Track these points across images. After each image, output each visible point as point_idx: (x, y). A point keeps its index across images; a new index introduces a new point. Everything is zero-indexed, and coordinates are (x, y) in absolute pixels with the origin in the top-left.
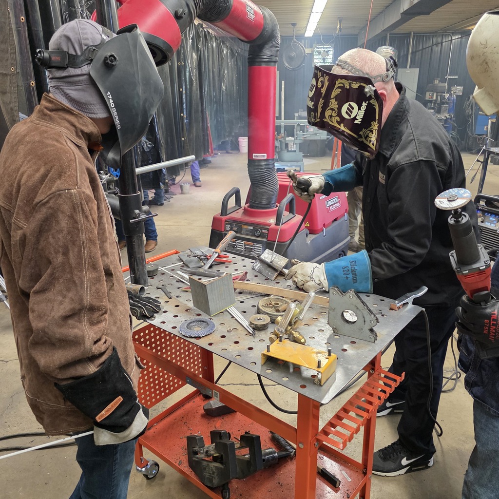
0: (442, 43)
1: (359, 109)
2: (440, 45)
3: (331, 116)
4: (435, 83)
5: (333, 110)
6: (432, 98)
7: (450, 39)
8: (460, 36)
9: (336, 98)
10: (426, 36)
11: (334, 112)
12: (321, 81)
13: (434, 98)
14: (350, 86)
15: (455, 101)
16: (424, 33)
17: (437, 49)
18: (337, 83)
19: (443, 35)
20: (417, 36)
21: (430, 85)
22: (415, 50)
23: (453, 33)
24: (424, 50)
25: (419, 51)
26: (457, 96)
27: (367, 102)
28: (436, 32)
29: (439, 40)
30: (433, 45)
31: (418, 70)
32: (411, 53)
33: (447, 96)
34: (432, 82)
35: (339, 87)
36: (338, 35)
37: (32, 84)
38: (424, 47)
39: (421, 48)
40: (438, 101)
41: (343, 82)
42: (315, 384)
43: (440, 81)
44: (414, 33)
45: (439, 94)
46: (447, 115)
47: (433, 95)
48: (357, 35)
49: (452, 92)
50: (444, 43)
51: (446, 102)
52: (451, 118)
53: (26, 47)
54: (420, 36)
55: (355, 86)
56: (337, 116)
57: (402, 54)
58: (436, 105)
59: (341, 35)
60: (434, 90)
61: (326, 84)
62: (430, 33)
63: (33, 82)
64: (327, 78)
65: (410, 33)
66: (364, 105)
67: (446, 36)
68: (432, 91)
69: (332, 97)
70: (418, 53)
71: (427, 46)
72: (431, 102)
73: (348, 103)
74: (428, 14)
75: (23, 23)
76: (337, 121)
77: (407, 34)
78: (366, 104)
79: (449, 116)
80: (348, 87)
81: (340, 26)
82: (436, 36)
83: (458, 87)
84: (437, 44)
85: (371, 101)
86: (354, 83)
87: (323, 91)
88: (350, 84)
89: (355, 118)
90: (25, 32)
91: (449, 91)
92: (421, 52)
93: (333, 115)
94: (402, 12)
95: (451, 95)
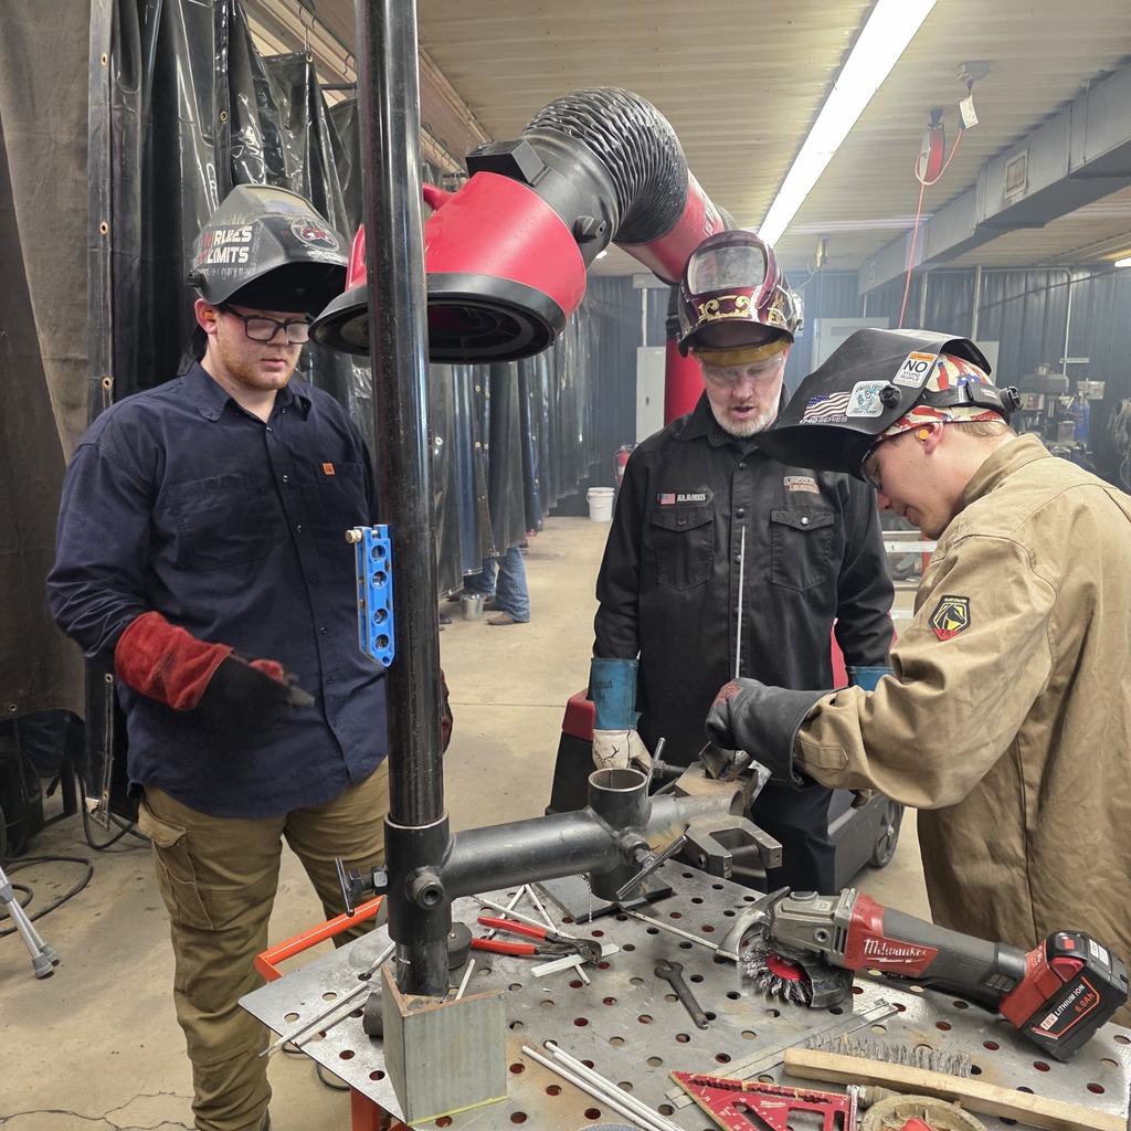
0: (1048, 288)
2: (1043, 293)
4: (1040, 373)
6: (1036, 405)
7: (1065, 279)
8: (1088, 275)
10: (1011, 274)
13: (1041, 407)
15: (1088, 414)
17: (1038, 301)
19: (1048, 271)
20: (990, 275)
21: (1028, 377)
22: (986, 303)
23: (1071, 268)
24: (1008, 303)
25: (997, 304)
26: (1091, 402)
28: (1033, 266)
29: (1042, 282)
30: (1027, 293)
31: (998, 343)
32: (979, 309)
33: (1067, 401)
34: (1033, 371)
36: (820, 272)
37: (107, 383)
38: (1009, 297)
39: (1000, 298)
40: (1051, 414)
43: (1050, 369)
44: (983, 268)
45: (1050, 397)
46: (1072, 444)
47: (1036, 401)
48: (857, 271)
49: (1081, 394)
50: (1052, 289)
51: (1068, 415)
52: (1082, 451)
53: (104, 295)
54: (1000, 274)
57: (958, 310)
58: (1046, 421)
59: (825, 272)
60: (1038, 387)
62: (1020, 267)
63: (108, 379)
65: (974, 268)
67: (1055, 272)
68: (1034, 391)
70: (993, 310)
71: (1015, 294)
72: (1032, 414)
74: (1042, 225)
75: (104, 236)
77: (971, 269)
79: (1078, 445)
81: (824, 253)
82: (1033, 273)
83: (1093, 383)
84: (1037, 291)
90: (105, 260)
91: (1073, 391)
92: (1000, 307)
94: (981, 220)
95: (1077, 399)
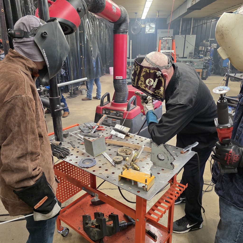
0: (207, 23)
1: (154, 81)
2: (206, 24)
3: (141, 84)
4: (204, 42)
5: (142, 81)
6: (202, 49)
7: (211, 21)
8: (215, 20)
9: (143, 76)
10: (199, 20)
11: (142, 82)
12: (137, 68)
13: (203, 49)
14: (149, 71)
15: (213, 51)
16: (198, 18)
17: (204, 26)
18: (144, 70)
19: (207, 19)
20: (195, 20)
21: (201, 43)
22: (194, 26)
23: (212, 18)
24: (198, 26)
25: (196, 26)
26: (214, 48)
27: (158, 78)
28: (204, 18)
29: (206, 22)
30: (202, 24)
31: (196, 35)
32: (192, 28)
33: (209, 48)
34: (203, 42)
35: (144, 72)
36: (157, 19)
37: (7, 42)
38: (199, 25)
39: (197, 25)
40: (205, 51)
41: (146, 69)
42: (144, 190)
43: (206, 41)
44: (193, 18)
45: (205, 47)
46: (209, 58)
47: (203, 48)
48: (167, 19)
49: (212, 47)
50: (208, 23)
51: (209, 51)
52: (211, 59)
53: (4, 24)
54: (197, 20)
55: (152, 71)
56: (144, 84)
57: (188, 28)
58: (204, 52)
59: (159, 19)
60: (203, 45)
61: (139, 69)
62: (201, 18)
63: (7, 41)
64: (139, 67)
65: (192, 18)
66: (157, 80)
67: (209, 19)
68: (202, 46)
69: (141, 75)
70: (195, 28)
71: (200, 24)
72: (202, 51)
73: (149, 79)
74: (200, 9)
75: (3, 12)
76: (144, 86)
77: (191, 18)
78: (158, 79)
79: (210, 58)
80: (149, 72)
81: (158, 14)
82: (204, 19)
83: (215, 44)
84: (204, 24)
85: (160, 78)
86: (151, 70)
87: (138, 72)
88: (149, 70)
89: (152, 85)
90: (4, 17)
91: (210, 46)
92: (197, 27)
93: (142, 83)
94: (188, 8)
95: (211, 48)
